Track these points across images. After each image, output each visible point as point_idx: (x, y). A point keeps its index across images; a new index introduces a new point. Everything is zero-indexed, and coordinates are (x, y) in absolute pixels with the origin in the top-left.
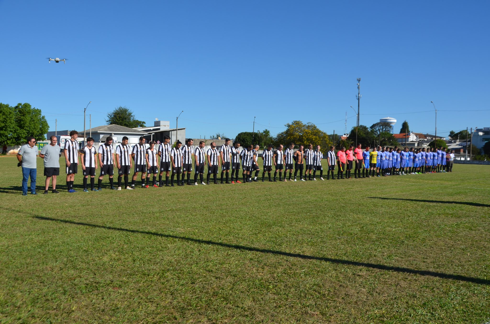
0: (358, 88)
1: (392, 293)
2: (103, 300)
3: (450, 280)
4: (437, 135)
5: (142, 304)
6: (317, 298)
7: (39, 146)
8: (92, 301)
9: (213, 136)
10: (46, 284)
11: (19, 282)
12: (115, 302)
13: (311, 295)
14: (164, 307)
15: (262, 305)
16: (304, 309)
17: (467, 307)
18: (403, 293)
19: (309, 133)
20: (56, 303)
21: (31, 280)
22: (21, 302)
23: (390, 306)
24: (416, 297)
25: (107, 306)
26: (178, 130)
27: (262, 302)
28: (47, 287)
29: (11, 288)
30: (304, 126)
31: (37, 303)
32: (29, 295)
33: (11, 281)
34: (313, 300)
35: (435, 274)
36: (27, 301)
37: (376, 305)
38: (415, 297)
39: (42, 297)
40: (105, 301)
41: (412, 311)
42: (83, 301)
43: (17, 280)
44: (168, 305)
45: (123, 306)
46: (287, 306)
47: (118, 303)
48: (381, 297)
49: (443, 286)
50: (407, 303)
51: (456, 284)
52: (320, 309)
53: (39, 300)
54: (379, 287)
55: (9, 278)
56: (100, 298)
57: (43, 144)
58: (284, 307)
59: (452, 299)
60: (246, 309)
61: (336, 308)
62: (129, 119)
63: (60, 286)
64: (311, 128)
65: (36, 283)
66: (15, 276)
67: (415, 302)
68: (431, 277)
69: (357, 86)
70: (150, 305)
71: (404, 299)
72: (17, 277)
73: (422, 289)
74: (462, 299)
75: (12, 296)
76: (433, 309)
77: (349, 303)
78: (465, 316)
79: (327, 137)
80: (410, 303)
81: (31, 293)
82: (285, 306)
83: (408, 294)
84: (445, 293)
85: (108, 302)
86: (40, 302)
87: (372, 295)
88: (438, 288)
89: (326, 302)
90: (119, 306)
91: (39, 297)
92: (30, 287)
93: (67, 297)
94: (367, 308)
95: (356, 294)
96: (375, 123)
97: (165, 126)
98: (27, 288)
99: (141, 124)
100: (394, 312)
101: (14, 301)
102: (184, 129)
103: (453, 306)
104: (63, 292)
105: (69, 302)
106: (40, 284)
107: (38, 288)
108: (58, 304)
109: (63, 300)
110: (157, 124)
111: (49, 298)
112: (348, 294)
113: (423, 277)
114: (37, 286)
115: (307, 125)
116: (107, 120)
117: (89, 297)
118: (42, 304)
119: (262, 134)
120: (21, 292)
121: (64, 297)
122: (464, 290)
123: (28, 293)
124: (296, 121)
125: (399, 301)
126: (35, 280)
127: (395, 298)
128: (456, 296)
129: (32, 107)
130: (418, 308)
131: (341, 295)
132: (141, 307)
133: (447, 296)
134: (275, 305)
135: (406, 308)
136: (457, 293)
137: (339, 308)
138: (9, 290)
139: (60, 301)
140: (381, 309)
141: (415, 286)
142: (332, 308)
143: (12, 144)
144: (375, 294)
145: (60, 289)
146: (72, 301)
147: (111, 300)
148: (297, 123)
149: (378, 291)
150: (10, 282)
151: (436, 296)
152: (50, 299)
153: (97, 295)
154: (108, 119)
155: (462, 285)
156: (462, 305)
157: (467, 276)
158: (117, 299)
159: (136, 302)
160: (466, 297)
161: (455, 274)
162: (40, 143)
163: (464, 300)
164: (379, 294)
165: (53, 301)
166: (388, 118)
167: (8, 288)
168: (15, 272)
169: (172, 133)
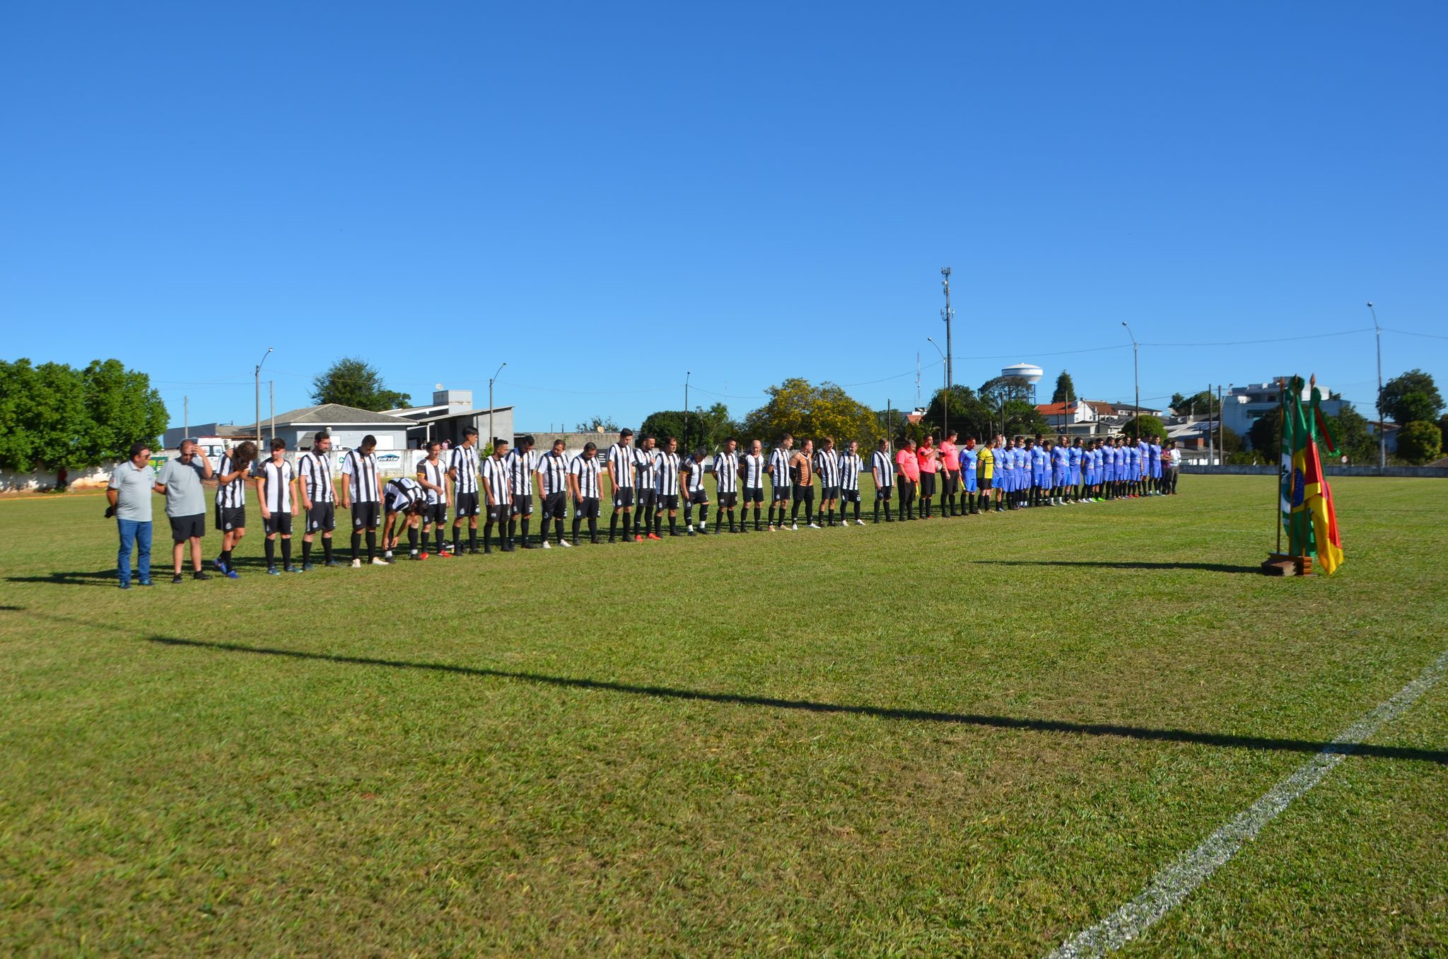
0: (946, 292)
1: (1023, 776)
2: (341, 823)
3: (1157, 741)
4: (1141, 405)
5: (433, 827)
6: (849, 797)
8: (314, 825)
10: (201, 791)
11: (141, 787)
12: (370, 826)
13: (835, 791)
14: (486, 831)
15: (720, 819)
16: (818, 823)
17: (1189, 796)
18: (1048, 776)
19: (826, 409)
20: (233, 833)
21: (166, 783)
22: (151, 832)
23: (1017, 806)
24: (1078, 783)
25: (352, 835)
26: (495, 411)
27: (718, 811)
28: (206, 798)
29: (123, 802)
30: (813, 391)
31: (188, 832)
32: (167, 815)
33: (121, 787)
34: (838, 802)
35: (1124, 731)
36: (164, 829)
37: (985, 805)
38: (1075, 782)
39: (198, 820)
40: (346, 824)
41: (1065, 813)
42: (294, 825)
43: (135, 782)
44: (495, 828)
45: (388, 834)
46: (779, 819)
47: (376, 827)
48: (998, 788)
49: (1139, 756)
50: (1057, 796)
51: (1168, 751)
52: (856, 820)
53: (191, 827)
54: (994, 766)
55: (116, 780)
56: (333, 818)
58: (772, 821)
59: (1158, 783)
60: (682, 828)
61: (892, 816)
62: (370, 389)
63: (235, 795)
64: (831, 396)
65: (179, 788)
66: (127, 776)
67: (1076, 794)
68: (1115, 738)
69: (943, 287)
70: (453, 829)
71: (1051, 788)
72: (134, 776)
73: (1094, 766)
74: (1180, 783)
75: (128, 819)
76: (1114, 806)
77: (924, 805)
78: (1183, 817)
79: (872, 418)
80: (1064, 796)
81: (171, 811)
82: (773, 818)
83: (1060, 778)
84: (1145, 769)
85: (354, 825)
86: (194, 831)
87: (977, 784)
88: (1128, 762)
89: (871, 804)
90: (380, 834)
91: (192, 820)
92: (168, 799)
93: (255, 819)
94: (966, 813)
95: (940, 785)
96: (990, 379)
97: (461, 403)
98: (159, 802)
99: (399, 400)
100: (1026, 817)
101: (134, 828)
102: (510, 408)
103: (1159, 796)
104: (245, 807)
105: (260, 828)
106: (188, 792)
107: (185, 801)
108: (236, 835)
109: (246, 824)
110: (441, 398)
111: (215, 821)
112: (920, 786)
113: (1095, 739)
114: (182, 796)
115: (821, 388)
116: (313, 394)
117: (307, 818)
118: (201, 834)
119: (708, 415)
120: (148, 809)
121: (247, 818)
122: (1185, 761)
123: (163, 812)
124: (793, 380)
125: (1039, 795)
126: (176, 782)
127: (1031, 789)
128: (1168, 775)
129: (126, 370)
130: (1081, 806)
131: (904, 788)
132: (431, 834)
133: (1147, 776)
134: (749, 816)
135: (1054, 809)
136: (1170, 769)
137: (901, 816)
138: (120, 806)
139: (239, 828)
140: (998, 813)
141: (1077, 760)
142: (884, 817)
143: (80, 465)
144: (984, 781)
145: (237, 801)
146: (268, 827)
147: (360, 821)
148: (795, 384)
149: (990, 774)
150: (119, 789)
151: (1124, 778)
152: (217, 824)
153: (325, 811)
154: (315, 390)
155: (1182, 751)
156: (1179, 794)
157: (1193, 730)
158: (372, 818)
159: (420, 823)
160: (1190, 776)
161: (1169, 729)
163: (1184, 784)
164: (994, 782)
165: (225, 827)
166: (1023, 365)
167: (116, 801)
168: (127, 766)
169: (477, 420)
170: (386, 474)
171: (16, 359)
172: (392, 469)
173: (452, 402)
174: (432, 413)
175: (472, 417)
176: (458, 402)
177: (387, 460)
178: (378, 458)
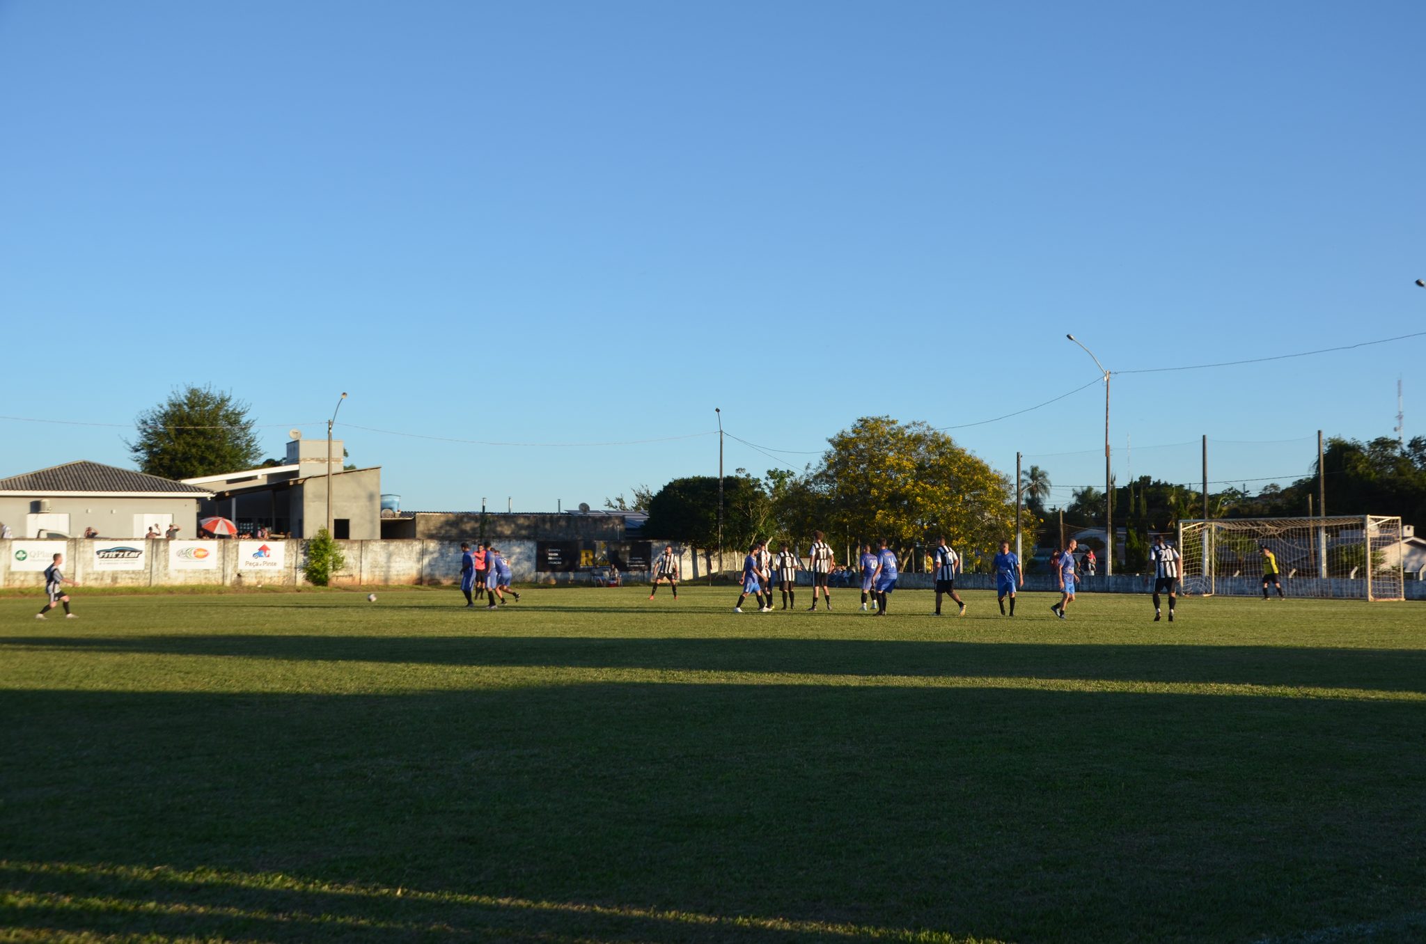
9: (621, 500)
97: (323, 461)
110: (294, 452)
116: (134, 444)
124: (867, 420)
154: (136, 438)
169: (309, 489)
172: (127, 572)
173: (305, 460)
174: (270, 476)
175: (302, 484)
176: (318, 460)
177: (117, 556)
178: (98, 553)
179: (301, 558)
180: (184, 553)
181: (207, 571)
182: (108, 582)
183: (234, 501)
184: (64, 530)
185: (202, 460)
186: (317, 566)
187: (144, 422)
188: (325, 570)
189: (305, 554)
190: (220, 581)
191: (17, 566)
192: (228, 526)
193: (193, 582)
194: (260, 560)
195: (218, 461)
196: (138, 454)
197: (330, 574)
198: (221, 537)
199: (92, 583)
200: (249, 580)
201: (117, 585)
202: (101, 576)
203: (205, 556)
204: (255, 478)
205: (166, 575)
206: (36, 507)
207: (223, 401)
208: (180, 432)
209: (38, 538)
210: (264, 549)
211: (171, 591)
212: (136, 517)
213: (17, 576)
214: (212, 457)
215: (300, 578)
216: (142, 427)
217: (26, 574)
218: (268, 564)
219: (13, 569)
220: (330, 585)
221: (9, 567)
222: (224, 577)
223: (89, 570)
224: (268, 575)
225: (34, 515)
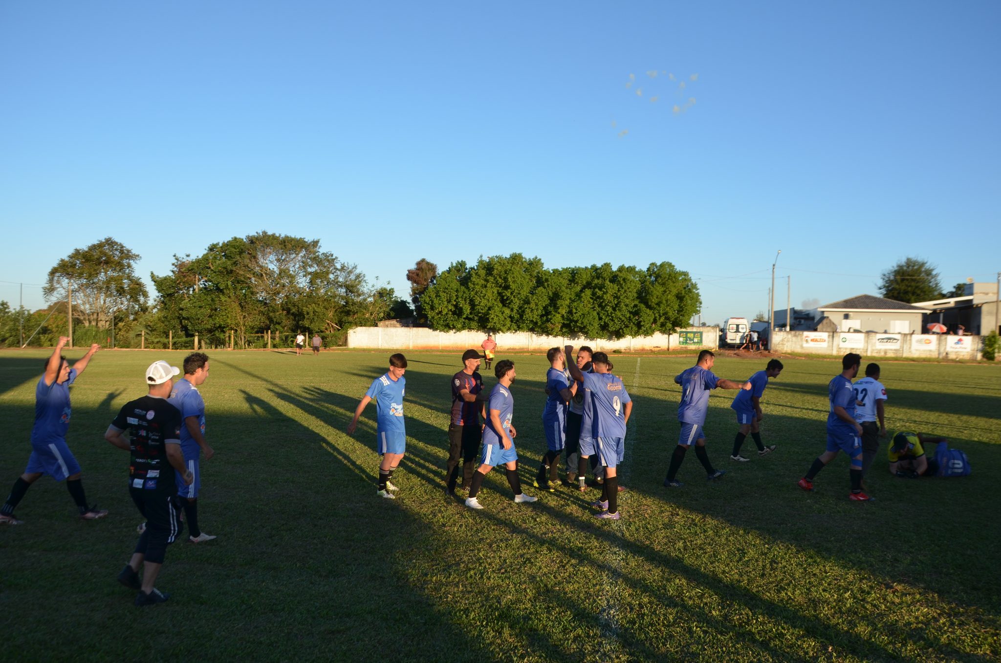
7: (686, 337)
57: (692, 335)
97: (987, 294)
116: (879, 286)
129: (676, 269)
154: (880, 283)
162: (687, 333)
169: (985, 309)
170: (886, 353)
171: (602, 263)
172: (891, 350)
173: (977, 293)
174: (956, 302)
175: (981, 307)
176: (984, 293)
177: (887, 342)
178: (879, 339)
179: (980, 346)
180: (919, 341)
181: (930, 351)
182: (882, 354)
183: (942, 315)
184: (858, 327)
185: (914, 293)
186: (990, 350)
187: (884, 275)
188: (994, 353)
189: (983, 343)
190: (937, 356)
191: (842, 345)
192: (941, 329)
193: (923, 356)
194: (958, 346)
195: (922, 294)
196: (881, 290)
197: (996, 355)
198: (938, 333)
199: (875, 355)
200: (952, 356)
201: (887, 356)
202: (879, 351)
203: (930, 343)
204: (949, 303)
205: (910, 352)
206: (846, 317)
207: (923, 264)
208: (903, 280)
209: (849, 332)
210: (960, 340)
211: (913, 360)
212: (892, 322)
213: (842, 350)
214: (919, 292)
215: (979, 356)
216: (884, 277)
217: (846, 349)
218: (963, 348)
219: (840, 346)
220: (996, 360)
221: (839, 345)
222: (939, 354)
223: (874, 348)
224: (962, 354)
225: (845, 320)
